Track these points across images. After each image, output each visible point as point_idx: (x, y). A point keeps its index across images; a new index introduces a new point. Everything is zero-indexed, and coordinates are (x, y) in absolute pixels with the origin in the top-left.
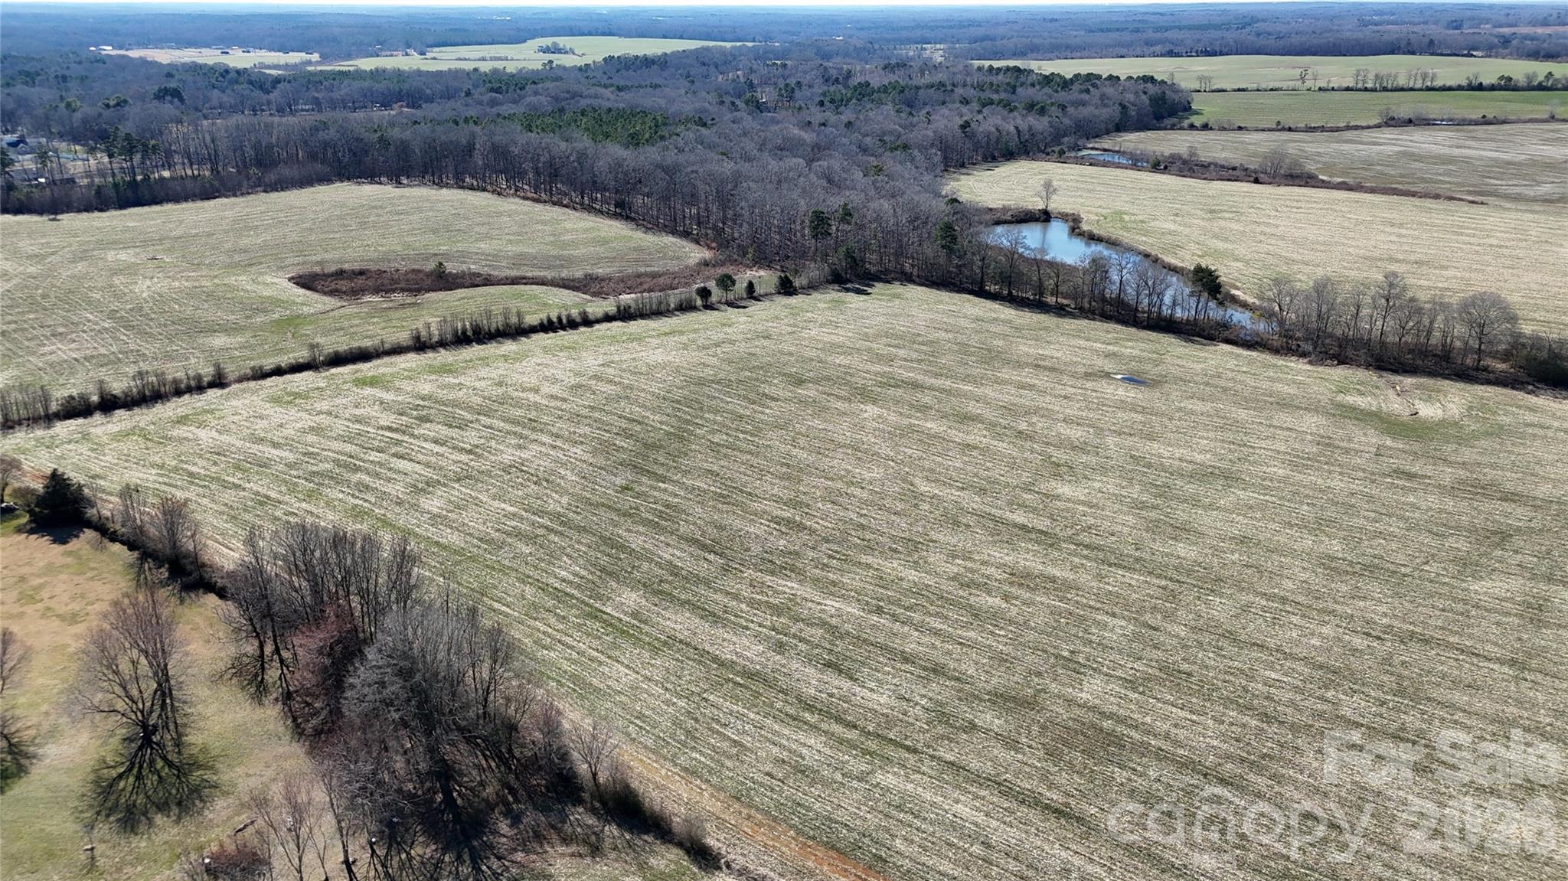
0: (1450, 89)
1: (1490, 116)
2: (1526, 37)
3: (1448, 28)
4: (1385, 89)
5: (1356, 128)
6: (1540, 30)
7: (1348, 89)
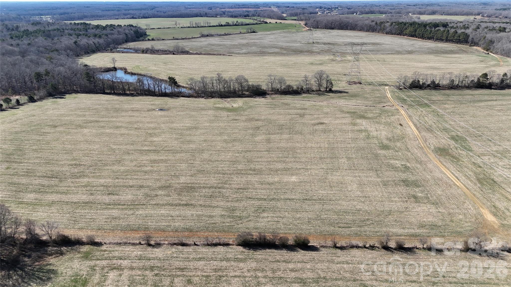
1: (226, 33)
3: (208, 9)
4: (198, 27)
5: (195, 38)
6: (231, 10)
7: (189, 27)
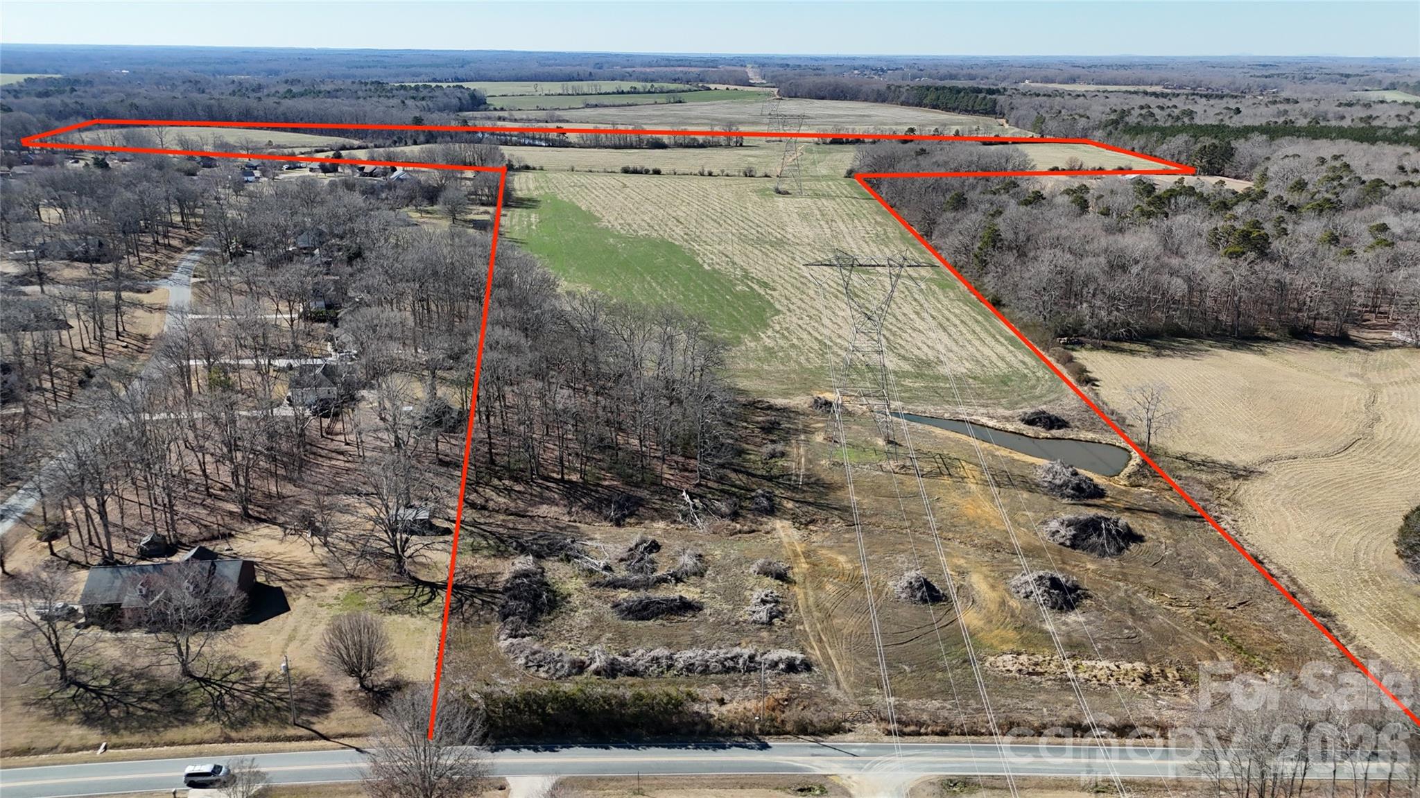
0: (609, 94)
2: (641, 72)
4: (578, 94)
5: (574, 108)
6: (648, 70)
7: (560, 94)
